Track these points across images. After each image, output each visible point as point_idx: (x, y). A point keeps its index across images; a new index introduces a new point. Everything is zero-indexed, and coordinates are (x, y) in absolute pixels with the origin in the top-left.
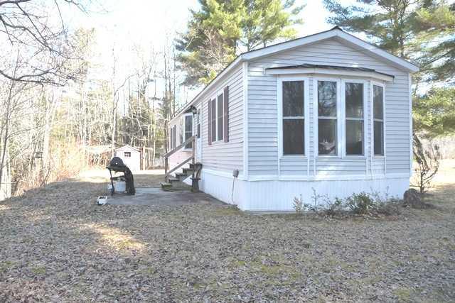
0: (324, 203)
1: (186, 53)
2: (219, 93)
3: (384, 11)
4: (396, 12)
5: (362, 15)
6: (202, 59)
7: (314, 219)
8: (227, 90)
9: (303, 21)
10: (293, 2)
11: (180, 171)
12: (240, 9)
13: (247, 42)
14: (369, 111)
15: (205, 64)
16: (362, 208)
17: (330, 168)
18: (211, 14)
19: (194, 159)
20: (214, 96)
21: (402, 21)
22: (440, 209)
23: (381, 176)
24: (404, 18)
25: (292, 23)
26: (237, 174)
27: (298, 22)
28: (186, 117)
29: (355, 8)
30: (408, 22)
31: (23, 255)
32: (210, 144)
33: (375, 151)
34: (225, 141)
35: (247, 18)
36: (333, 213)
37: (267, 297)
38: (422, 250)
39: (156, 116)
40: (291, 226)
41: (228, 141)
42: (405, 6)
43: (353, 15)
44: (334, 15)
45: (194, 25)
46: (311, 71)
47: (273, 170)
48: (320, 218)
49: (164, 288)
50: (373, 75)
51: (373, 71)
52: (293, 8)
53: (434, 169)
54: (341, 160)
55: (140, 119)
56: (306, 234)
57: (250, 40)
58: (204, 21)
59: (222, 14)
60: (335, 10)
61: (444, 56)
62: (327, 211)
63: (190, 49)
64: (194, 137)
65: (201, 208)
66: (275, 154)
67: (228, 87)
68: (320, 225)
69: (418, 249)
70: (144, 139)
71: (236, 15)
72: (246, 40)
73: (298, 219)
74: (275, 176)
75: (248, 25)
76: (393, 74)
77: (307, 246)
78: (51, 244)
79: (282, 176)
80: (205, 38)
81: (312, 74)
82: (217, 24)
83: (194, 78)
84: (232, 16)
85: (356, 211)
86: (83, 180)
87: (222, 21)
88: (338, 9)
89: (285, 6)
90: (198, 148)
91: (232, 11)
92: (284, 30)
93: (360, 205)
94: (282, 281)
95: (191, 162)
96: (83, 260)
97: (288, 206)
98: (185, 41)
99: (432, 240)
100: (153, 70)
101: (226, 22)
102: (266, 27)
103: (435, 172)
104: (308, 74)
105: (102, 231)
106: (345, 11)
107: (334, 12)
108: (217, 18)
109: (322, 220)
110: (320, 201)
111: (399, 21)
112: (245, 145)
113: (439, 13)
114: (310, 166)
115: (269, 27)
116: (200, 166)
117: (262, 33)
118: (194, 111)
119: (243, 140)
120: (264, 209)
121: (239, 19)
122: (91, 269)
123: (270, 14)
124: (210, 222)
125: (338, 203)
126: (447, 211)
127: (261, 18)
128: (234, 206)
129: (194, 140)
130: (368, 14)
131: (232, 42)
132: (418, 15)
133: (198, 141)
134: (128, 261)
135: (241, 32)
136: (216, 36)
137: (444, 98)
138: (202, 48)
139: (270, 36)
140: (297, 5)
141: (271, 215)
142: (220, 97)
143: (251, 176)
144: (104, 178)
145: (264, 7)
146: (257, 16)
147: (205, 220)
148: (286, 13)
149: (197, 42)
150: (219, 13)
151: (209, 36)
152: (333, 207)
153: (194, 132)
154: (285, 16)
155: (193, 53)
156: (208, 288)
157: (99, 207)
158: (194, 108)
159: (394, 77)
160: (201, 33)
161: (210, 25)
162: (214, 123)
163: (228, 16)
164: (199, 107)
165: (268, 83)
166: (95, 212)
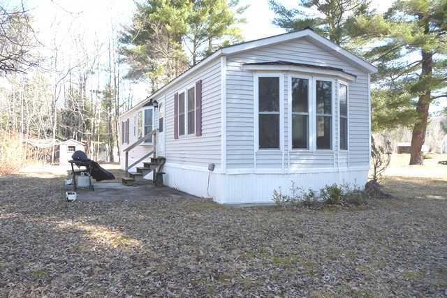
0: (300, 195)
1: (131, 47)
2: (189, 87)
3: (323, 16)
4: (333, 17)
5: (303, 18)
6: (149, 53)
7: (293, 210)
8: (199, 85)
9: (247, 20)
10: (238, 1)
11: (141, 165)
12: (187, 4)
13: (193, 38)
14: (337, 107)
15: (152, 58)
16: (334, 198)
17: (303, 162)
18: (157, 8)
19: (155, 153)
20: (183, 89)
21: (338, 27)
22: (397, 198)
23: (345, 169)
24: (341, 23)
25: (237, 21)
26: (212, 167)
27: (243, 21)
28: (146, 110)
29: (297, 12)
30: (345, 27)
31: (10, 257)
32: (176, 137)
33: (341, 145)
34: (197, 135)
35: (194, 14)
36: (309, 204)
37: (295, 286)
38: (403, 236)
39: (99, 109)
40: (276, 217)
41: (201, 135)
42: (342, 12)
43: (297, 17)
44: (279, 16)
45: (141, 19)
46: (287, 68)
47: (249, 164)
48: (298, 209)
49: (190, 284)
50: (340, 74)
51: (340, 70)
52: (237, 7)
53: (386, 163)
54: (312, 154)
55: (82, 112)
56: (294, 225)
57: (196, 37)
58: (150, 15)
59: (168, 8)
60: (279, 12)
61: (377, 60)
62: (304, 202)
63: (136, 42)
64: (155, 131)
65: (177, 202)
66: (251, 148)
67: (201, 81)
68: (302, 216)
69: (398, 235)
70: (88, 132)
71: (183, 10)
72: (193, 36)
73: (279, 211)
74: (252, 169)
75: (195, 21)
76: (355, 74)
77: (301, 236)
78: (37, 244)
79: (258, 169)
80: (152, 31)
81: (287, 71)
82: (163, 19)
83: (139, 72)
84: (179, 11)
85: (329, 202)
86: (29, 175)
87: (169, 16)
88: (282, 11)
89: (230, 5)
90: (160, 141)
91: (179, 6)
92: (230, 28)
93: (332, 196)
94: (299, 270)
95: (152, 156)
96: (84, 260)
97: (268, 199)
98: (128, 34)
99: (405, 226)
100: (96, 62)
101: (174, 17)
102: (212, 25)
103: (388, 165)
104: (283, 71)
105: (87, 228)
106: (289, 14)
107: (278, 14)
108: (164, 13)
109: (300, 211)
110: (298, 192)
111: (336, 26)
112: (223, 139)
113: (375, 20)
114: (285, 159)
115: (216, 24)
116: (163, 160)
117: (209, 30)
118: (155, 104)
119: (222, 133)
120: (243, 202)
121: (186, 15)
122: (98, 269)
123: (217, 12)
124: (196, 216)
125: (312, 194)
126: (403, 200)
127: (207, 15)
128: (209, 199)
129: (155, 135)
130: (309, 18)
131: (178, 37)
132: (356, 21)
133: (161, 136)
134: (133, 258)
135: (188, 27)
136: (163, 31)
137: (378, 99)
138: (148, 42)
139: (217, 33)
140: (241, 4)
141: (251, 207)
142: (190, 91)
143: (228, 170)
144: (50, 173)
145: (212, 5)
146: (204, 12)
147: (188, 214)
148: (231, 11)
149: (143, 36)
150: (166, 7)
151: (156, 30)
152: (308, 198)
153: (155, 126)
154: (231, 15)
155: (140, 47)
156: (233, 281)
157: (69, 203)
158: (155, 102)
159: (356, 76)
160: (148, 27)
161: (157, 19)
162: (182, 117)
163: (175, 12)
164: (161, 100)
165: (245, 79)
166: (66, 209)
